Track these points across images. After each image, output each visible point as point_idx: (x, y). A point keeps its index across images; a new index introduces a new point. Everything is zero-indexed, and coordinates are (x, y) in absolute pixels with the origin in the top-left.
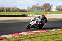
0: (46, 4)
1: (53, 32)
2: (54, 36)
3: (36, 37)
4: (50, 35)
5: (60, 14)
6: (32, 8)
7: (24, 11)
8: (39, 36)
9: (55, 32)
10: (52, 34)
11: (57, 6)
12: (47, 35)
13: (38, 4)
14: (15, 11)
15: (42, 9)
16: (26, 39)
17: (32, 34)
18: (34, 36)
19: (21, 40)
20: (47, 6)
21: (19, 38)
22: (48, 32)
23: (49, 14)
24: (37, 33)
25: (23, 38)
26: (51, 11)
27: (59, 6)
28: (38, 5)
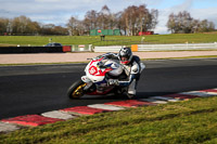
0: (134, 7)
1: (162, 106)
2: (164, 122)
3: (102, 127)
4: (152, 120)
5: (184, 43)
6: (86, 22)
7: (58, 34)
8: (113, 122)
9: (169, 107)
10: (159, 114)
11: (171, 16)
12: (142, 120)
13: (105, 8)
14: (25, 34)
15: (121, 25)
16: (66, 134)
17: (88, 118)
18: (96, 124)
19: (49, 138)
20: (137, 15)
21: (42, 131)
22: (143, 108)
23: (145, 42)
24: (105, 111)
25: (55, 133)
26: (152, 33)
27: (181, 15)
28: (105, 12)
